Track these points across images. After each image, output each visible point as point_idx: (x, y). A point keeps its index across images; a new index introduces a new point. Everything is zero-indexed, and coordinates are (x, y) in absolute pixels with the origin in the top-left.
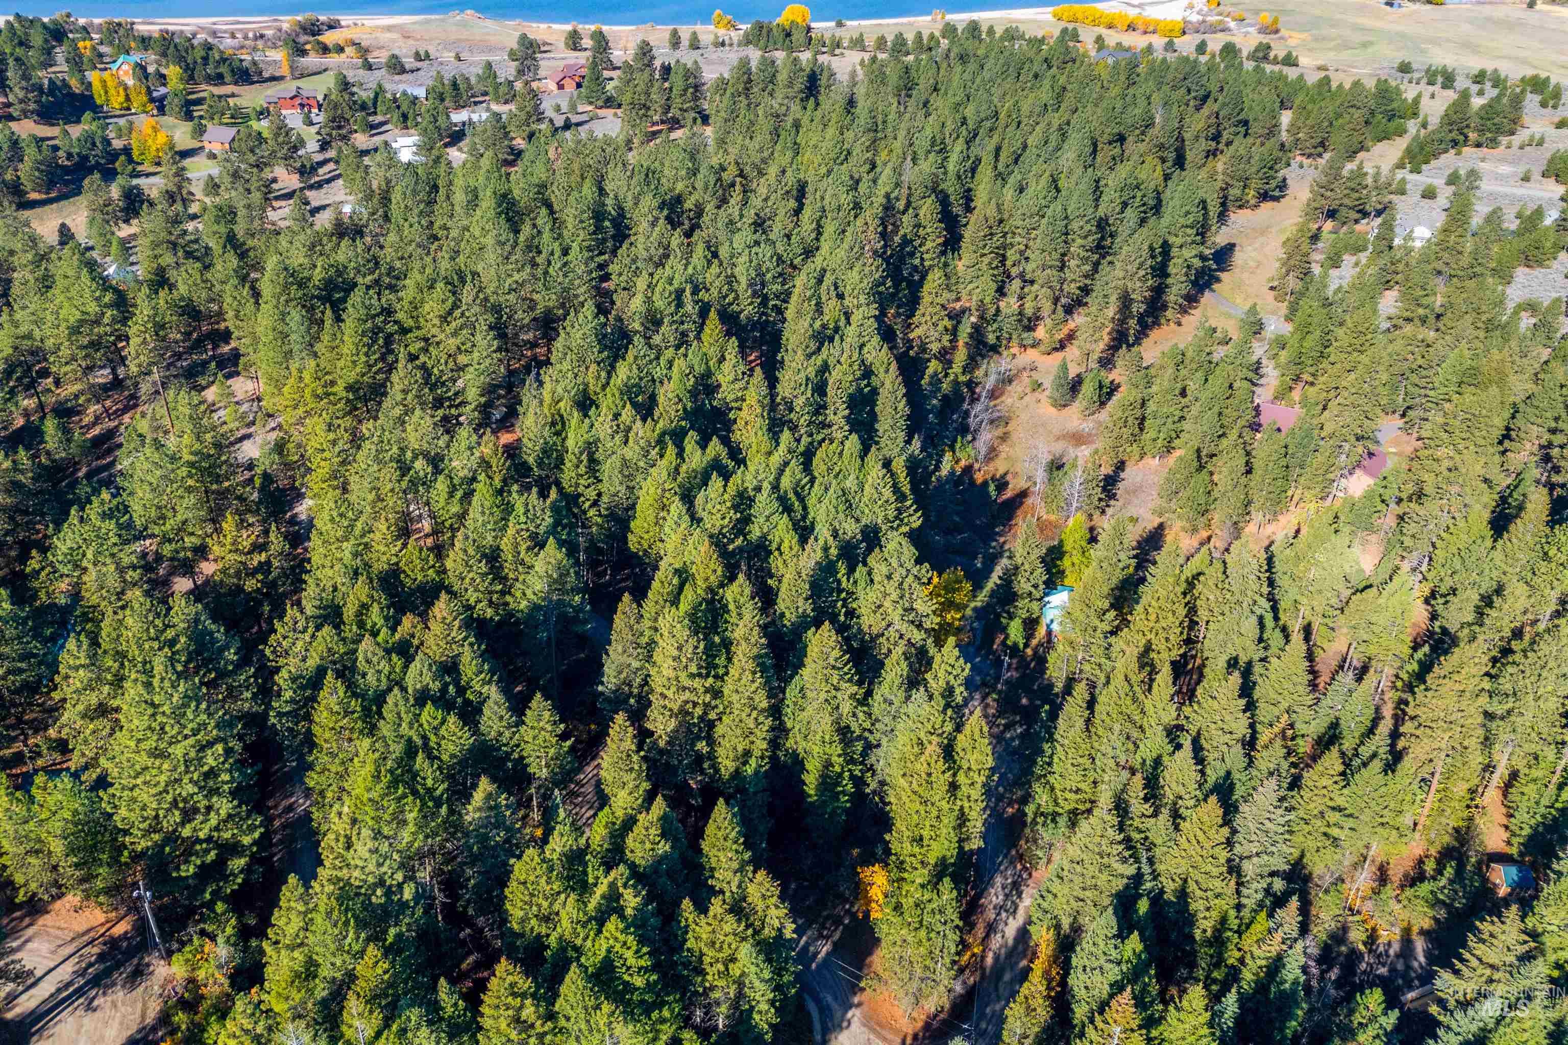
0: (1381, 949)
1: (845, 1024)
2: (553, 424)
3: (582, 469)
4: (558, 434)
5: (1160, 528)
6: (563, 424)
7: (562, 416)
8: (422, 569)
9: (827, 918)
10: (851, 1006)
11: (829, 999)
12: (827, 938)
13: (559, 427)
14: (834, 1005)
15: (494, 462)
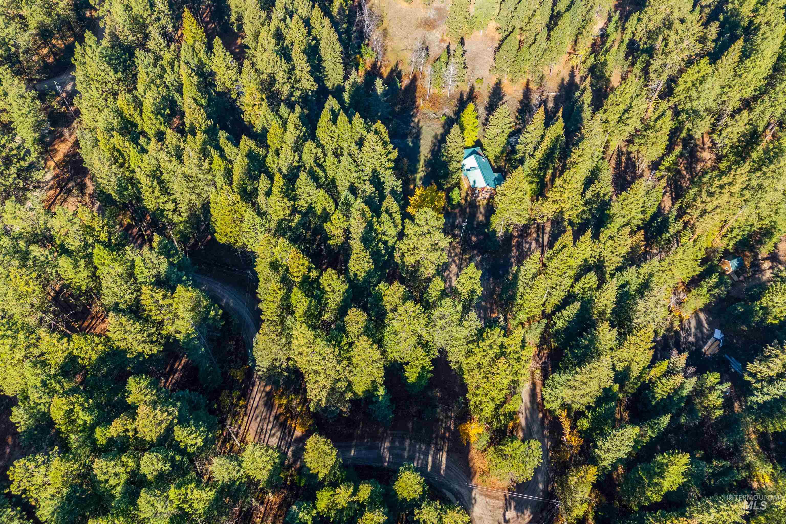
0: (687, 326)
1: (473, 501)
2: (116, 161)
3: (157, 193)
4: (122, 165)
5: (498, 85)
6: (123, 156)
7: (118, 151)
8: (93, 349)
9: (436, 438)
10: (472, 489)
11: (457, 487)
12: (442, 450)
13: (121, 161)
14: (463, 491)
15: (95, 225)
